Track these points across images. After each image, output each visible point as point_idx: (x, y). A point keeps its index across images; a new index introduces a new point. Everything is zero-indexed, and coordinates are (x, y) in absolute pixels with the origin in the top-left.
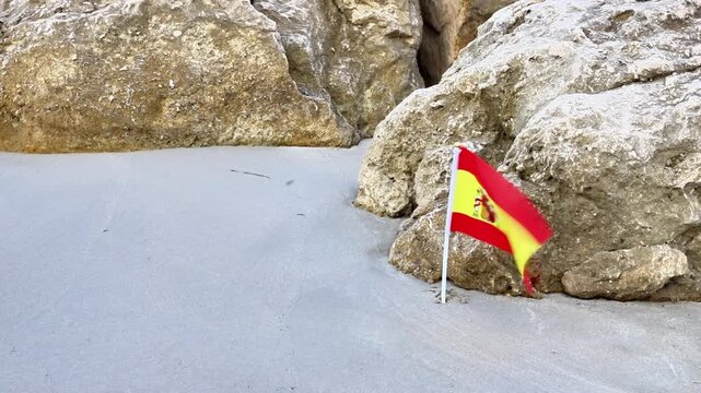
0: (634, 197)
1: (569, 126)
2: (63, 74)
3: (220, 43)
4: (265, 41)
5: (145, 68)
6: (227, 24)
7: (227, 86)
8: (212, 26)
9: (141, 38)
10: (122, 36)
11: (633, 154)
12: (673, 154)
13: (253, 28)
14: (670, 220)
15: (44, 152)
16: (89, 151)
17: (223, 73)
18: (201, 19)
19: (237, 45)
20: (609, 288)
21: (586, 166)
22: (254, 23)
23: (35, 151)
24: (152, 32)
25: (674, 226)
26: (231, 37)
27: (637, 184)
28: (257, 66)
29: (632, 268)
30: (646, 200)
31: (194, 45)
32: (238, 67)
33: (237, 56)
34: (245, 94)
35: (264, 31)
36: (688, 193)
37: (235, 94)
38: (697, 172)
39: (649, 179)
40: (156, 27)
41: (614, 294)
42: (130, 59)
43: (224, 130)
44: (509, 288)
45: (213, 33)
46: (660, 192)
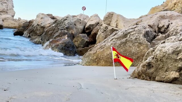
0: (169, 61)
1: (160, 48)
2: (109, 52)
3: (139, 47)
4: (147, 47)
5: (124, 51)
6: (140, 43)
7: (138, 55)
8: (138, 44)
9: (125, 46)
10: (122, 45)
11: (168, 52)
12: (178, 52)
13: (145, 44)
14: (175, 66)
15: (104, 66)
16: (111, 66)
17: (138, 53)
18: (135, 42)
19: (142, 47)
20: (163, 80)
21: (160, 55)
22: (145, 43)
23: (103, 66)
24: (127, 45)
25: (176, 67)
26: (141, 46)
27: (169, 58)
28: (145, 52)
29: (167, 75)
30: (171, 62)
31: (134, 47)
32: (141, 52)
33: (141, 50)
34: (141, 57)
35: (147, 45)
36: (180, 60)
37: (139, 57)
38: (181, 56)
39: (171, 57)
40: (128, 44)
41: (164, 81)
42: (122, 50)
43: (136, 64)
44: (144, 78)
45: (138, 45)
46: (174, 60)
